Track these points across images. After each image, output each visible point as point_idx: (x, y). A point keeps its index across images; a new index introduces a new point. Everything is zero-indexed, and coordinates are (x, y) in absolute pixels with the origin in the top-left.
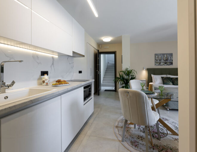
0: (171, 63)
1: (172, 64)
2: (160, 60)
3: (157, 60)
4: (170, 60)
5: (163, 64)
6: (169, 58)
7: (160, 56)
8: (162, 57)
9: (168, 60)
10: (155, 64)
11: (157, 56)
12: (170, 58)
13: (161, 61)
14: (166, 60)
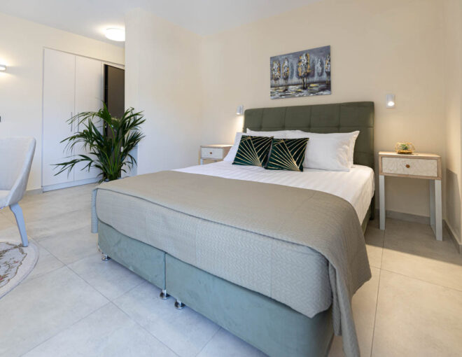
0: (323, 86)
1: (327, 86)
2: (286, 78)
3: (276, 79)
4: (322, 74)
5: (297, 92)
6: (318, 66)
7: (286, 62)
8: (292, 67)
9: (313, 76)
10: (271, 93)
11: (276, 66)
12: (322, 64)
13: (290, 81)
14: (307, 75)
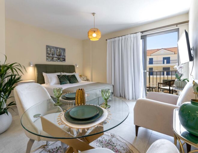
0: (64, 59)
1: (64, 60)
2: (53, 55)
3: (49, 54)
4: (63, 56)
5: (56, 60)
6: (62, 53)
7: (53, 49)
8: (55, 51)
9: (61, 56)
11: (49, 49)
12: (63, 53)
13: (54, 56)
14: (60, 55)
